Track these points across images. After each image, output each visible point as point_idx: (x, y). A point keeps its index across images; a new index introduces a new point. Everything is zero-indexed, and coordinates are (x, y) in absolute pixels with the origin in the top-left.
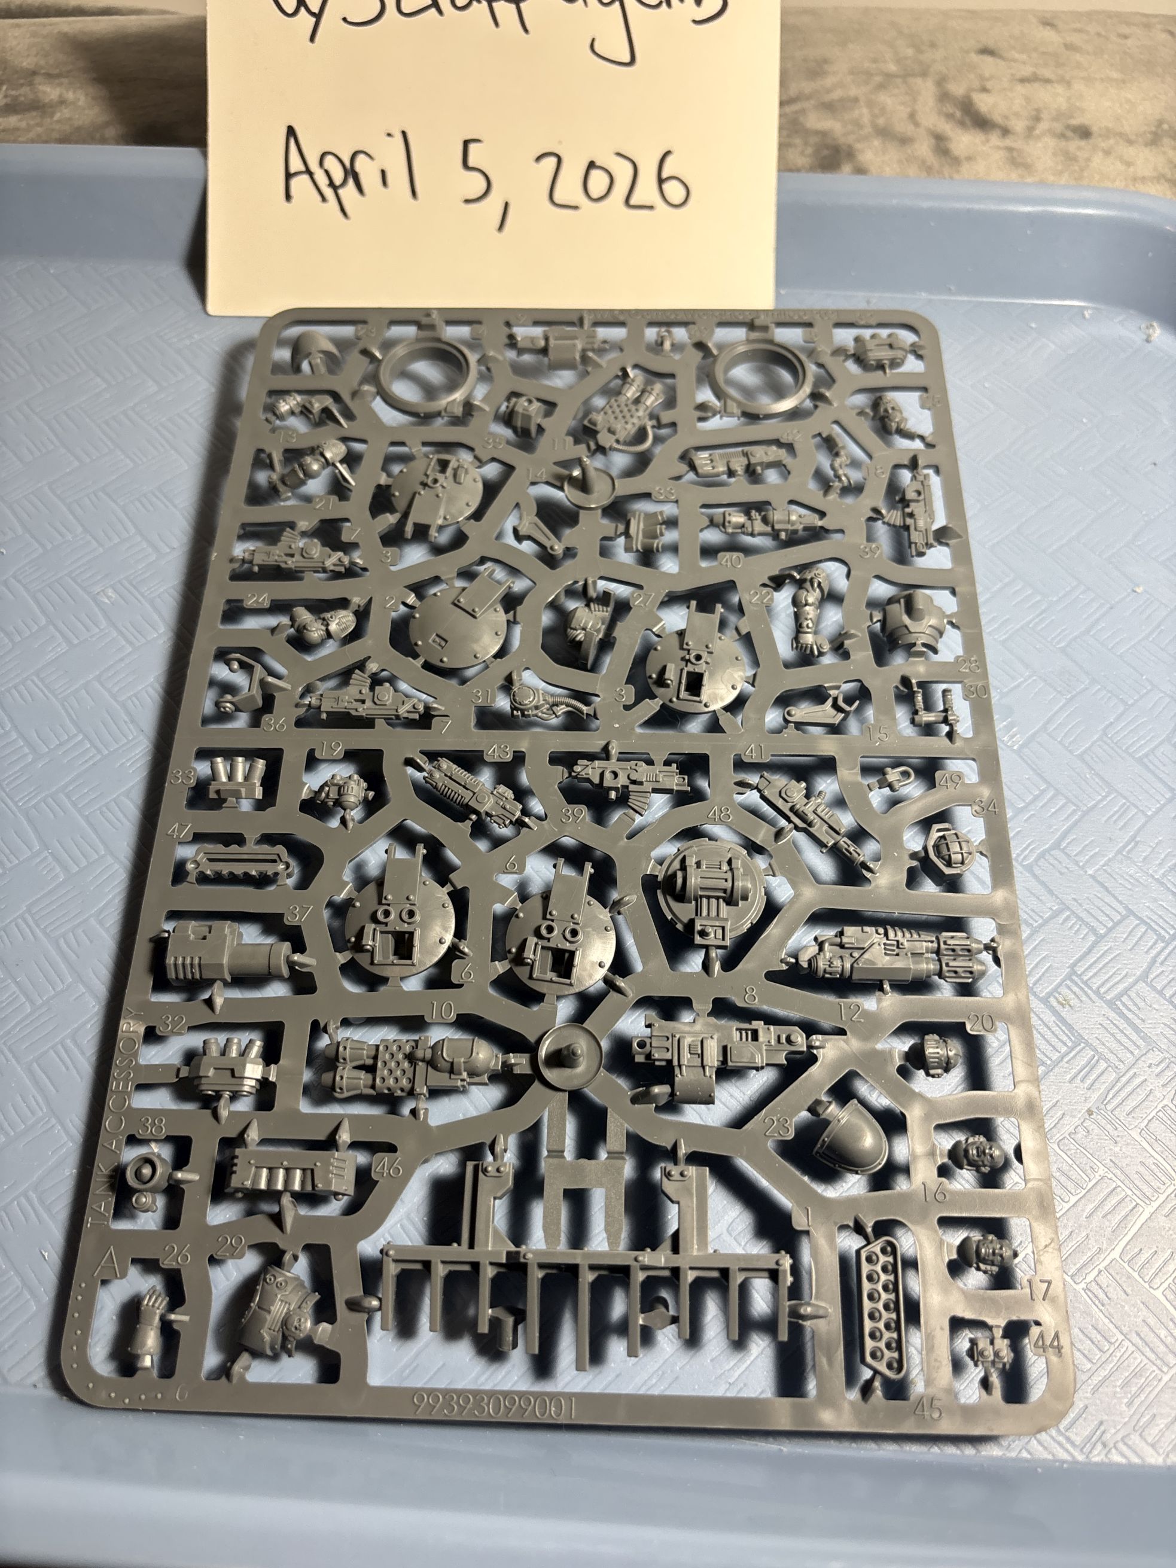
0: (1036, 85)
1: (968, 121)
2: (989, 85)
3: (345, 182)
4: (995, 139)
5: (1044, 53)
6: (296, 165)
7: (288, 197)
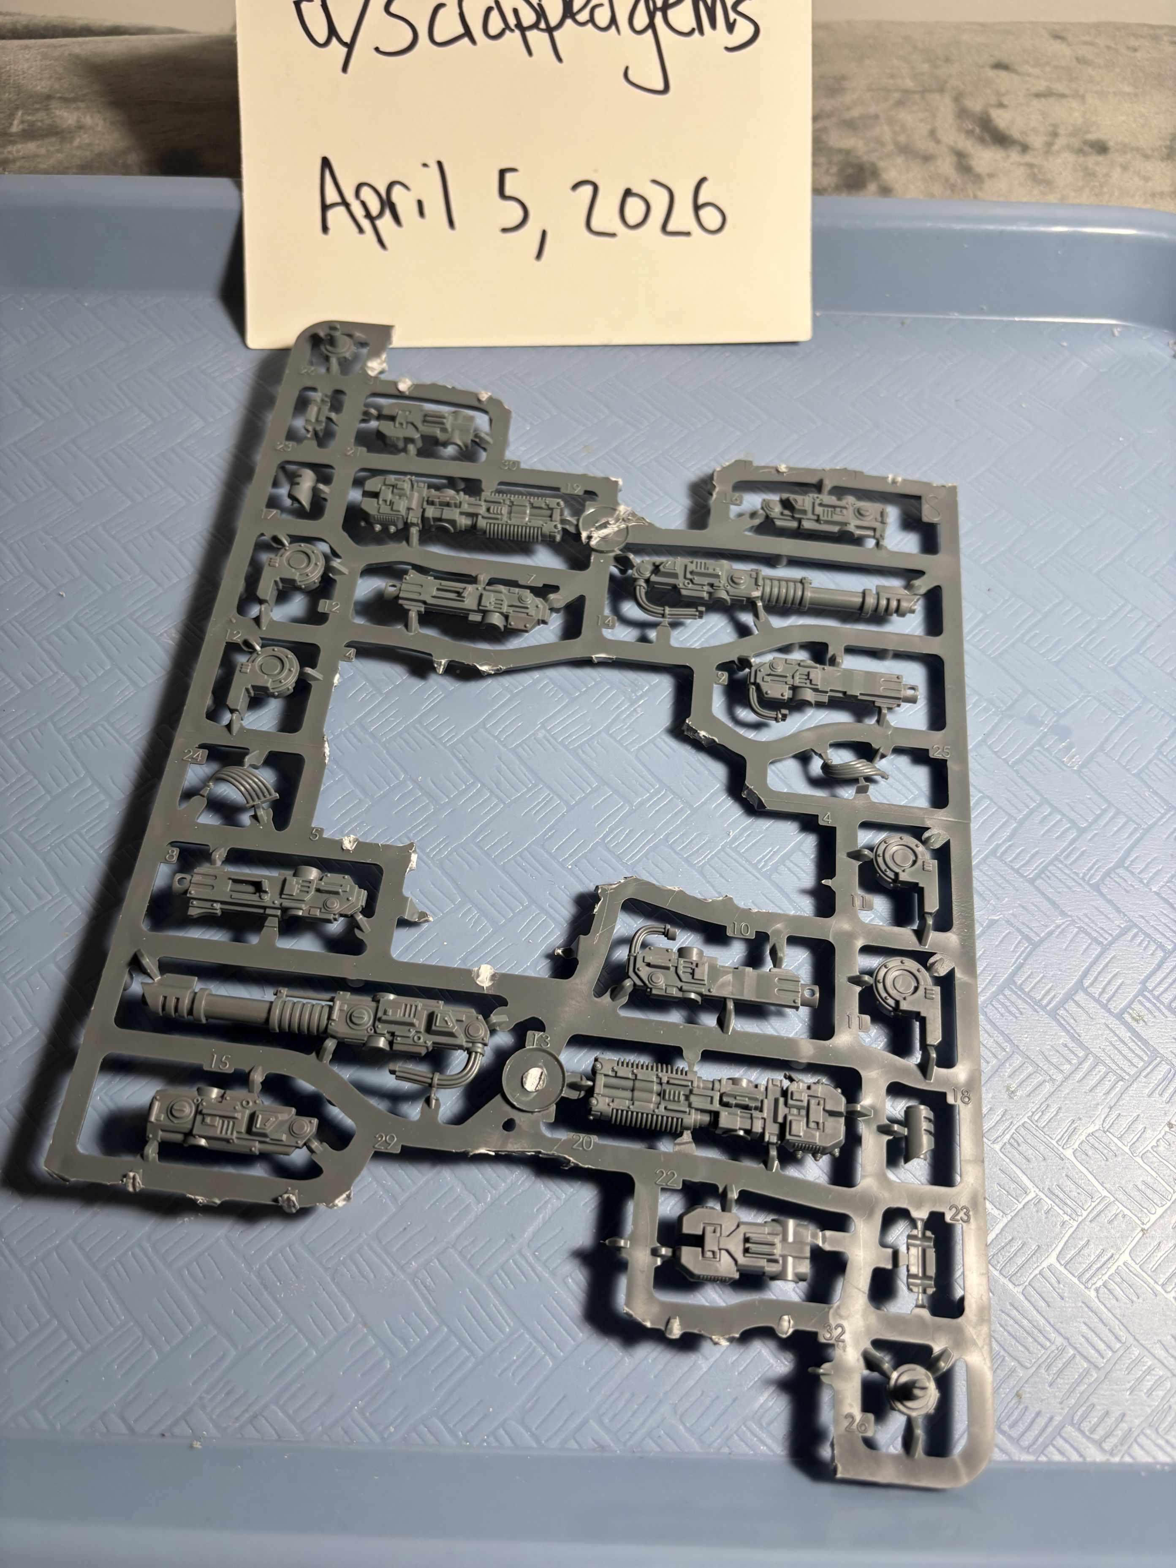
0: (1052, 100)
1: (987, 137)
2: (1005, 100)
3: (381, 214)
4: (1015, 155)
5: (1056, 67)
6: (332, 196)
7: (325, 229)
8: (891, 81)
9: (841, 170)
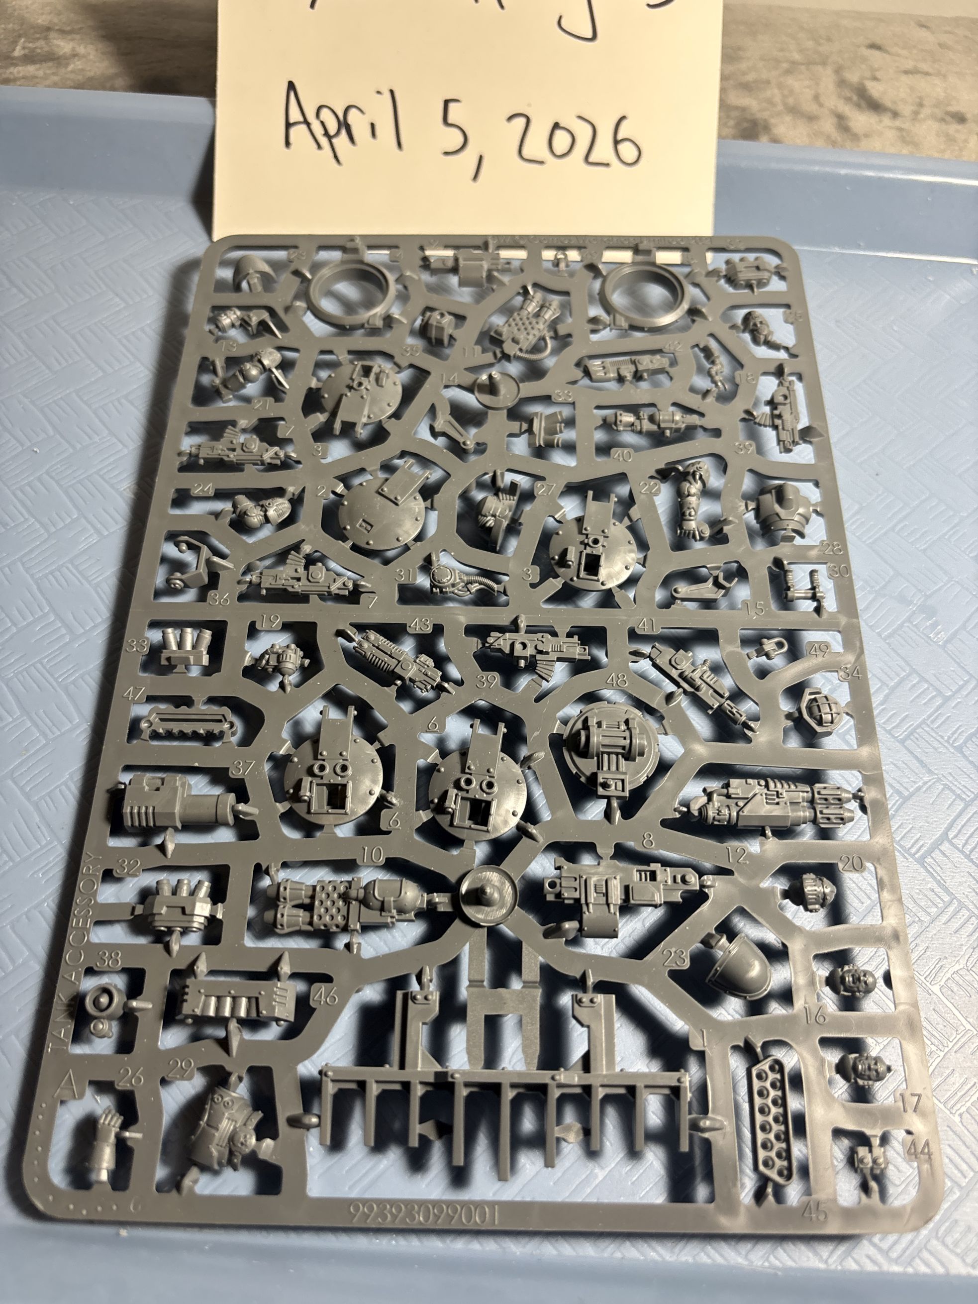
0: (918, 76)
1: (864, 104)
2: (878, 75)
3: (338, 134)
4: (886, 120)
5: (922, 50)
6: (295, 115)
7: (288, 144)
8: (781, 54)
9: (738, 124)
